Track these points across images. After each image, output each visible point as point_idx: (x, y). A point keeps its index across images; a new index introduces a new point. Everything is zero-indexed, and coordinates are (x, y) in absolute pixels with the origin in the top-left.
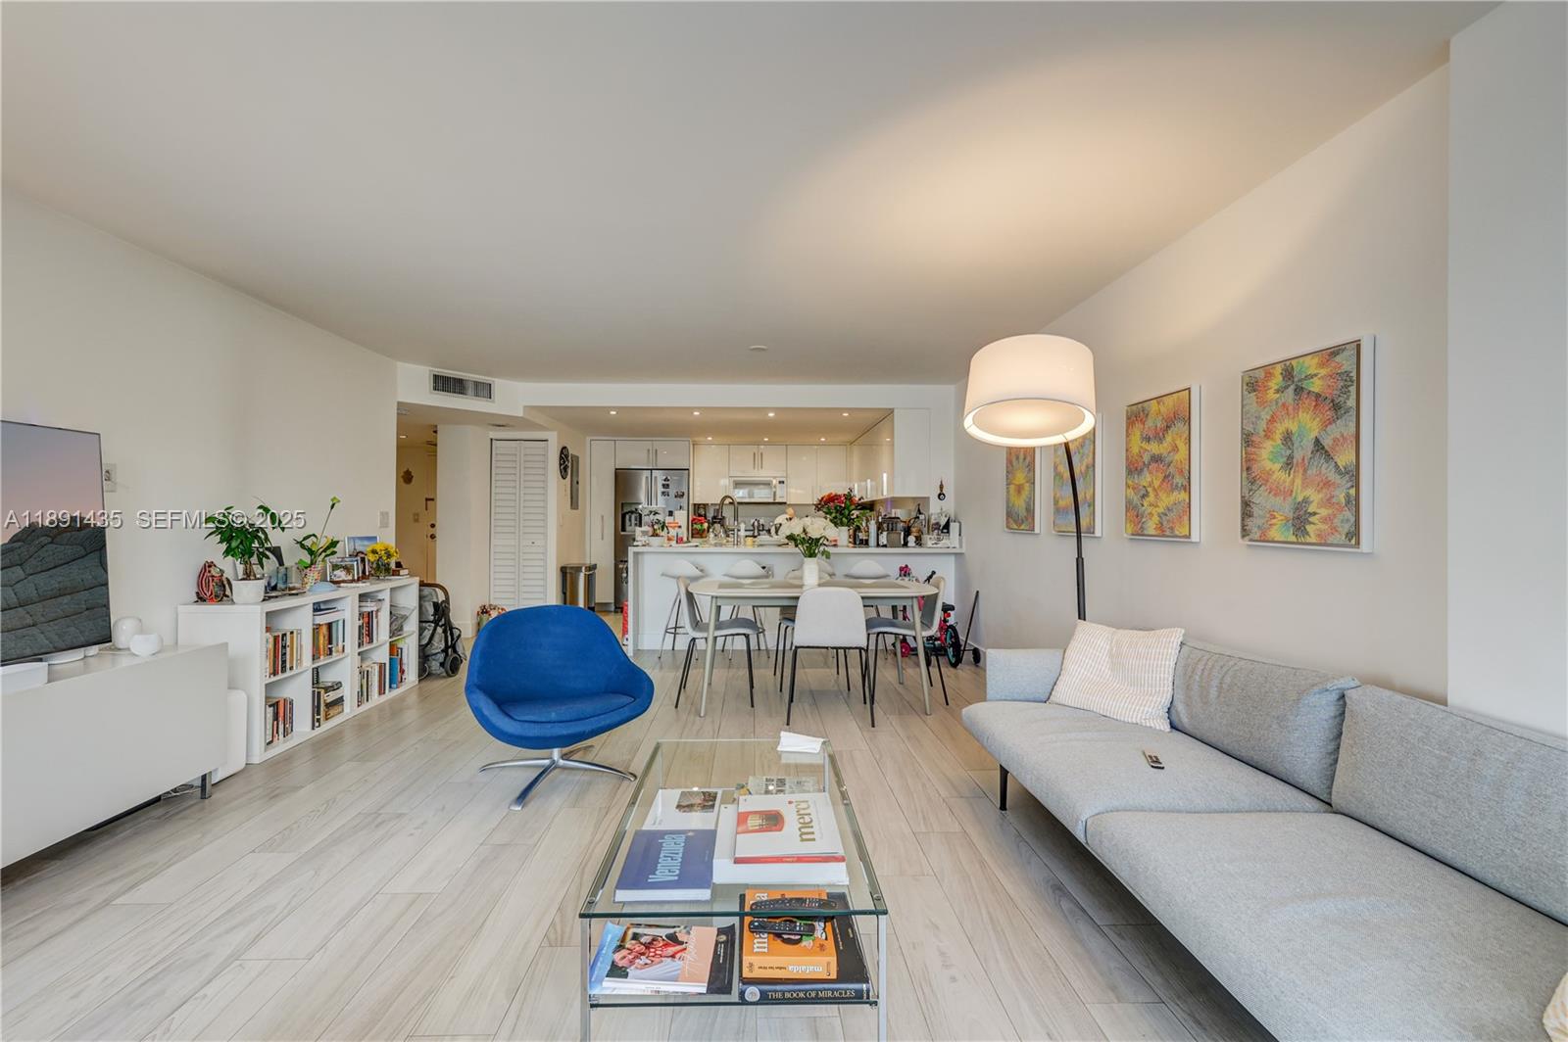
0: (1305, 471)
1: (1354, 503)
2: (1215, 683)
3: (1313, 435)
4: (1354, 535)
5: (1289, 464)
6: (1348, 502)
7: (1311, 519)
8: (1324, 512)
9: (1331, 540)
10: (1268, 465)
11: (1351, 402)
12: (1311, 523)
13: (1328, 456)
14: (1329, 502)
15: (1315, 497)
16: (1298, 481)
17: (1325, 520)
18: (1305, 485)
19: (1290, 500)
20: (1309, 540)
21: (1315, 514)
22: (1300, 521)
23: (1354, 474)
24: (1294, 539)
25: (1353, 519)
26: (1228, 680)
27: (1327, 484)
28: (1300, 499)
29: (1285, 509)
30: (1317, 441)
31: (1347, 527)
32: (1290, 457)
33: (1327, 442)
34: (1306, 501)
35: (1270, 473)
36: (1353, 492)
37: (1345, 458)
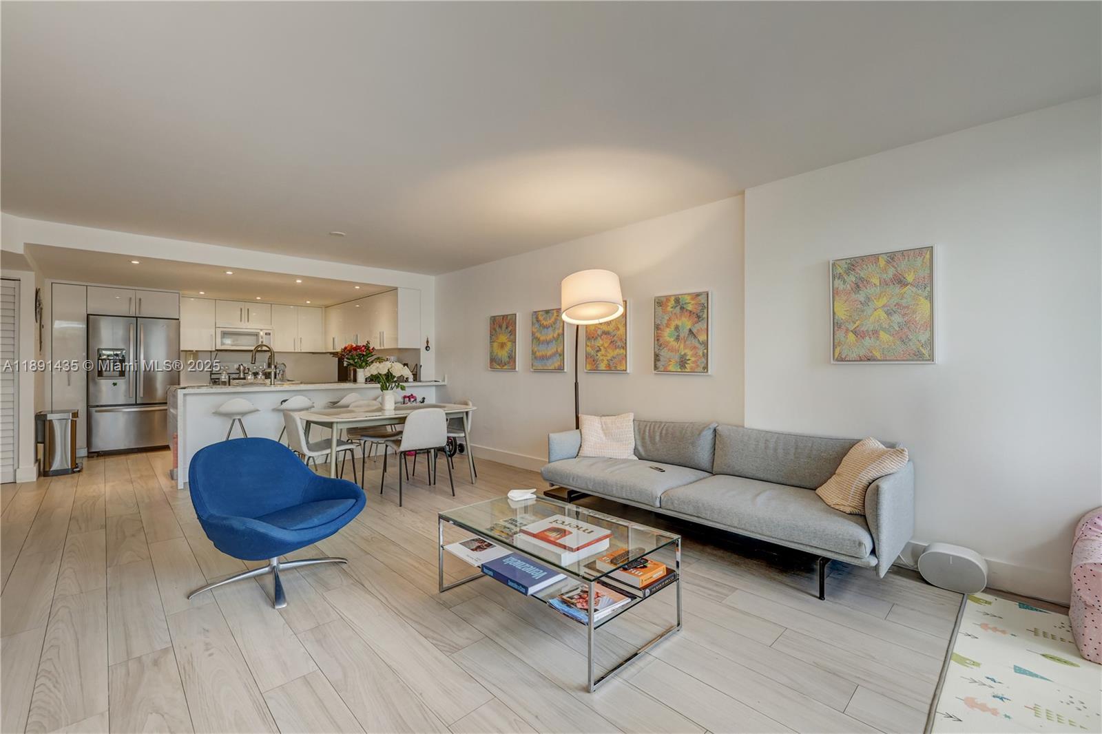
0: (685, 342)
1: (706, 356)
2: (658, 434)
3: (688, 327)
4: (706, 368)
5: (678, 339)
6: (704, 355)
7: (688, 362)
8: (693, 359)
9: (696, 370)
10: (668, 339)
11: (705, 316)
12: (687, 363)
13: (695, 337)
14: (695, 355)
15: (689, 353)
16: (682, 346)
17: (694, 362)
18: (685, 347)
19: (678, 354)
20: (686, 370)
21: (689, 360)
22: (683, 363)
23: (706, 344)
24: (680, 370)
25: (705, 362)
26: (664, 432)
27: (695, 348)
28: (683, 353)
29: (676, 358)
30: (690, 330)
31: (703, 365)
32: (678, 336)
33: (695, 331)
34: (685, 354)
35: (668, 342)
36: (705, 351)
37: (702, 338)
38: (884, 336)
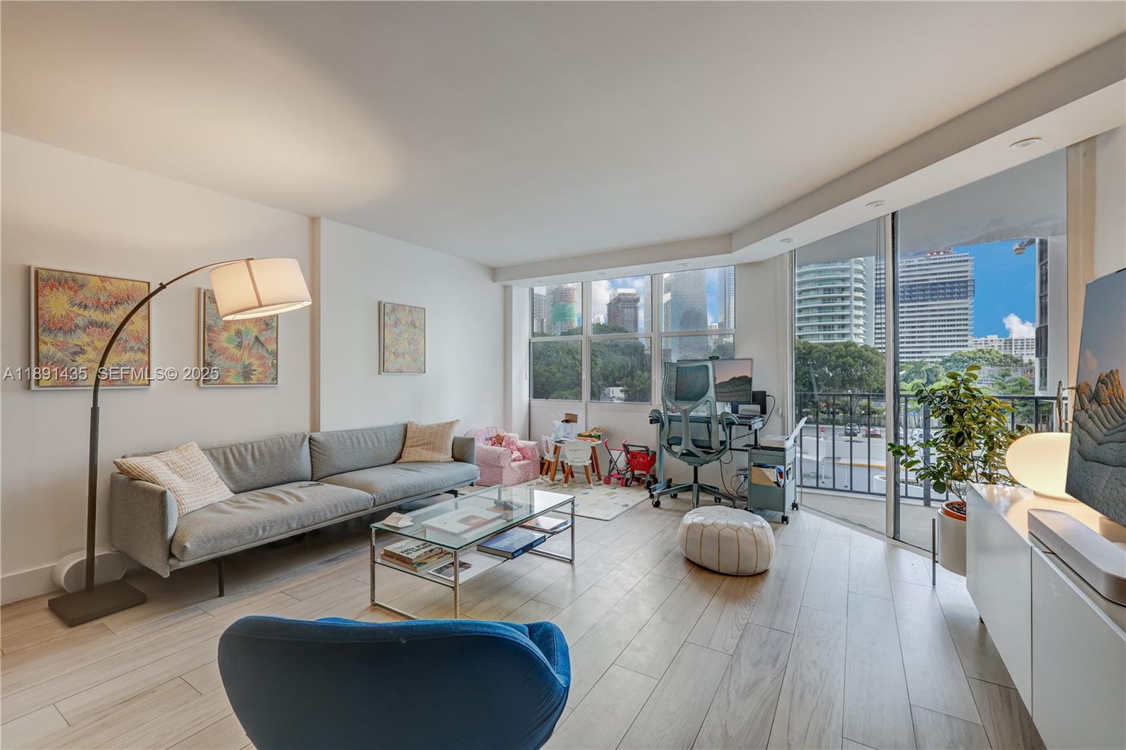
0: (250, 350)
1: (275, 366)
3: (254, 334)
4: (275, 379)
5: (240, 345)
6: (273, 365)
7: (253, 373)
8: (261, 370)
9: (264, 382)
10: (225, 345)
11: (274, 324)
12: (252, 374)
13: (262, 345)
14: (264, 365)
15: (255, 363)
16: (246, 354)
17: (260, 373)
18: (250, 356)
19: (240, 364)
20: (251, 382)
21: (255, 370)
22: (247, 374)
23: (275, 354)
24: (243, 382)
25: (275, 373)
27: (262, 357)
28: (247, 363)
29: (239, 367)
30: (257, 338)
31: (272, 376)
32: (241, 342)
33: (262, 339)
34: (250, 364)
35: (227, 349)
36: (275, 361)
37: (271, 347)
38: (407, 357)
